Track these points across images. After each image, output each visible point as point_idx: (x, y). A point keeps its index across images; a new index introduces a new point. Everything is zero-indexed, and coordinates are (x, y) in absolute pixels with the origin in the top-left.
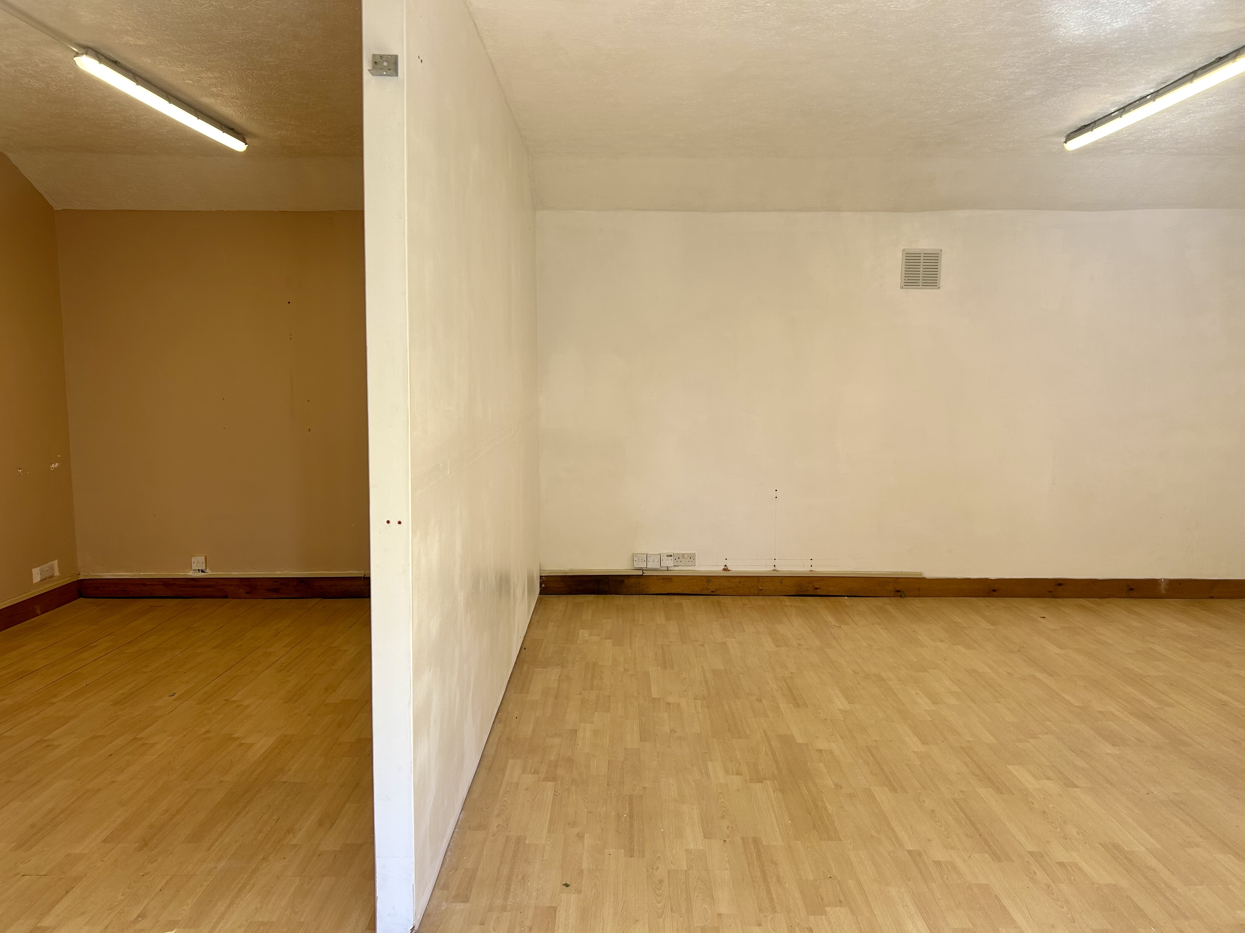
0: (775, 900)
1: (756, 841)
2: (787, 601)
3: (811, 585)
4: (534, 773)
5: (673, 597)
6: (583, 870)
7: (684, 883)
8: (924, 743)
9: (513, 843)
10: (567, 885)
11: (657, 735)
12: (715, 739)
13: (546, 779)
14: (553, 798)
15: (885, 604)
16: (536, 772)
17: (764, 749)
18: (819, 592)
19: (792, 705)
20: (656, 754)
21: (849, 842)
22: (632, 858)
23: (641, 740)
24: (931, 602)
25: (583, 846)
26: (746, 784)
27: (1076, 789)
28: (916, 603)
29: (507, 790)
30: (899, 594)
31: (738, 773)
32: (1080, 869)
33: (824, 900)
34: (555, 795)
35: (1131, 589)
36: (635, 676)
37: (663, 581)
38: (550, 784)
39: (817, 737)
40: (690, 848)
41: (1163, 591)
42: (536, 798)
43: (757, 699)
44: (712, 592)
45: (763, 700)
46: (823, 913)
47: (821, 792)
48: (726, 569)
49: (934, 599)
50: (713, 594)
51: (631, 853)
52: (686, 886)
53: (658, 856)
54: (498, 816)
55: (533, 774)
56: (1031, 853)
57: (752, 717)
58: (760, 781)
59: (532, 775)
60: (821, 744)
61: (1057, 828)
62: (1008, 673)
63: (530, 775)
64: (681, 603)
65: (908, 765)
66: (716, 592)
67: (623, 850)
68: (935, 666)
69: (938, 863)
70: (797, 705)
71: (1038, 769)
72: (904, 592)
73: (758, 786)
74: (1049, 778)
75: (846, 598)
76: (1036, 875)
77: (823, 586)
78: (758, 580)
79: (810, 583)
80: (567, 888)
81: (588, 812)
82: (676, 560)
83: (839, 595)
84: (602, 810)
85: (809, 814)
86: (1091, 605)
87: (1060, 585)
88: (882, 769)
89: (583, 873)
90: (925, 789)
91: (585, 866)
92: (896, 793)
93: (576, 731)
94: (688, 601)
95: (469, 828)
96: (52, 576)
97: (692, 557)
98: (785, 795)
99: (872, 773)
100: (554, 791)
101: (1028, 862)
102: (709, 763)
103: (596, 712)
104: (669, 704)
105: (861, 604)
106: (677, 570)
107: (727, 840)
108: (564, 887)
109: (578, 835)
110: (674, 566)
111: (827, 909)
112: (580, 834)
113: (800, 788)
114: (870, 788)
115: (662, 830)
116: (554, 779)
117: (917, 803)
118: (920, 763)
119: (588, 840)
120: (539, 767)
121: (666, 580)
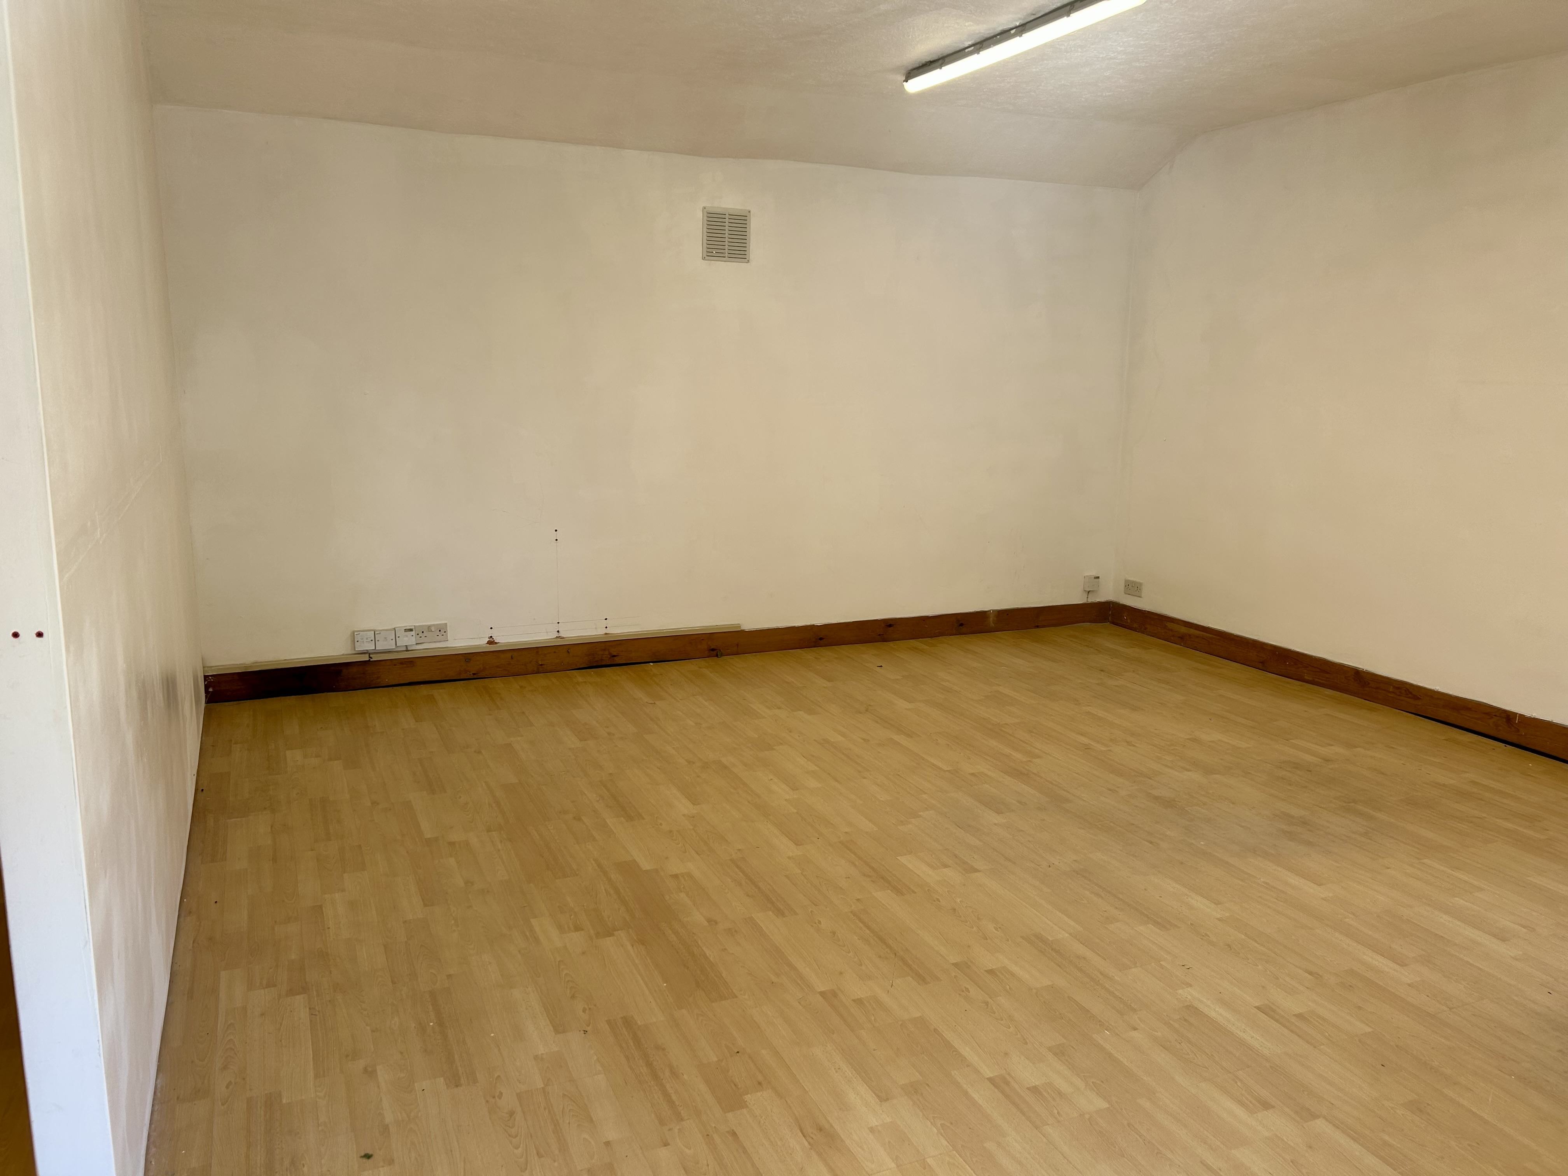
0: (677, 1103)
1: (628, 1022)
2: (579, 676)
3: (607, 653)
4: (268, 986)
5: (417, 687)
6: (388, 1125)
7: (545, 1109)
8: (798, 843)
9: (261, 1108)
10: (368, 1156)
11: (447, 893)
12: (531, 884)
13: (291, 993)
14: (311, 1021)
15: (700, 668)
16: (271, 984)
17: (603, 888)
18: (617, 660)
19: (622, 818)
20: (453, 922)
21: (746, 997)
22: (459, 1088)
23: (425, 905)
24: (754, 661)
25: (378, 1087)
26: (592, 942)
27: (977, 874)
28: (737, 663)
29: (229, 1023)
30: (715, 652)
31: (578, 928)
32: (1013, 975)
33: (739, 1087)
34: (312, 1014)
35: (962, 625)
36: (390, 809)
37: (401, 666)
38: (299, 1000)
39: (667, 858)
40: (540, 1053)
41: (992, 625)
42: (281, 1025)
43: (574, 818)
44: (474, 674)
45: (583, 818)
46: (743, 1105)
47: (693, 933)
48: (491, 642)
49: (755, 655)
50: (475, 677)
51: (455, 1081)
52: (549, 1112)
53: (496, 1076)
54: (225, 1068)
55: (267, 988)
56: (956, 965)
57: (574, 844)
58: (609, 933)
59: (266, 990)
60: (675, 866)
61: (973, 928)
62: (864, 739)
63: (262, 991)
64: (432, 695)
65: (786, 876)
66: (479, 675)
67: (442, 1079)
68: (782, 742)
69: (859, 1002)
70: (630, 818)
71: (932, 856)
72: (720, 651)
73: (608, 942)
74: (946, 866)
75: (652, 664)
76: (970, 992)
77: (622, 651)
78: (537, 652)
79: (605, 650)
80: (370, 1160)
81: (373, 1031)
82: (420, 635)
83: (642, 661)
84: (393, 1022)
85: (687, 969)
86: (925, 647)
87: (890, 626)
88: (759, 888)
89: (389, 1130)
90: (816, 905)
91: (389, 1118)
92: (784, 917)
93: (321, 907)
94: (441, 691)
95: (178, 1098)
97: (442, 630)
98: (648, 947)
99: (748, 895)
100: (310, 1009)
101: (955, 977)
102: (534, 922)
103: (344, 873)
104: (452, 844)
105: (673, 671)
106: (420, 650)
107: (589, 1029)
108: (365, 1160)
109: (365, 1070)
110: (417, 644)
111: (747, 1097)
112: (370, 1069)
113: (664, 933)
114: (752, 917)
115: (492, 1035)
116: (304, 990)
117: (812, 926)
118: (800, 872)
119: (383, 1075)
120: (275, 975)
121: (406, 664)
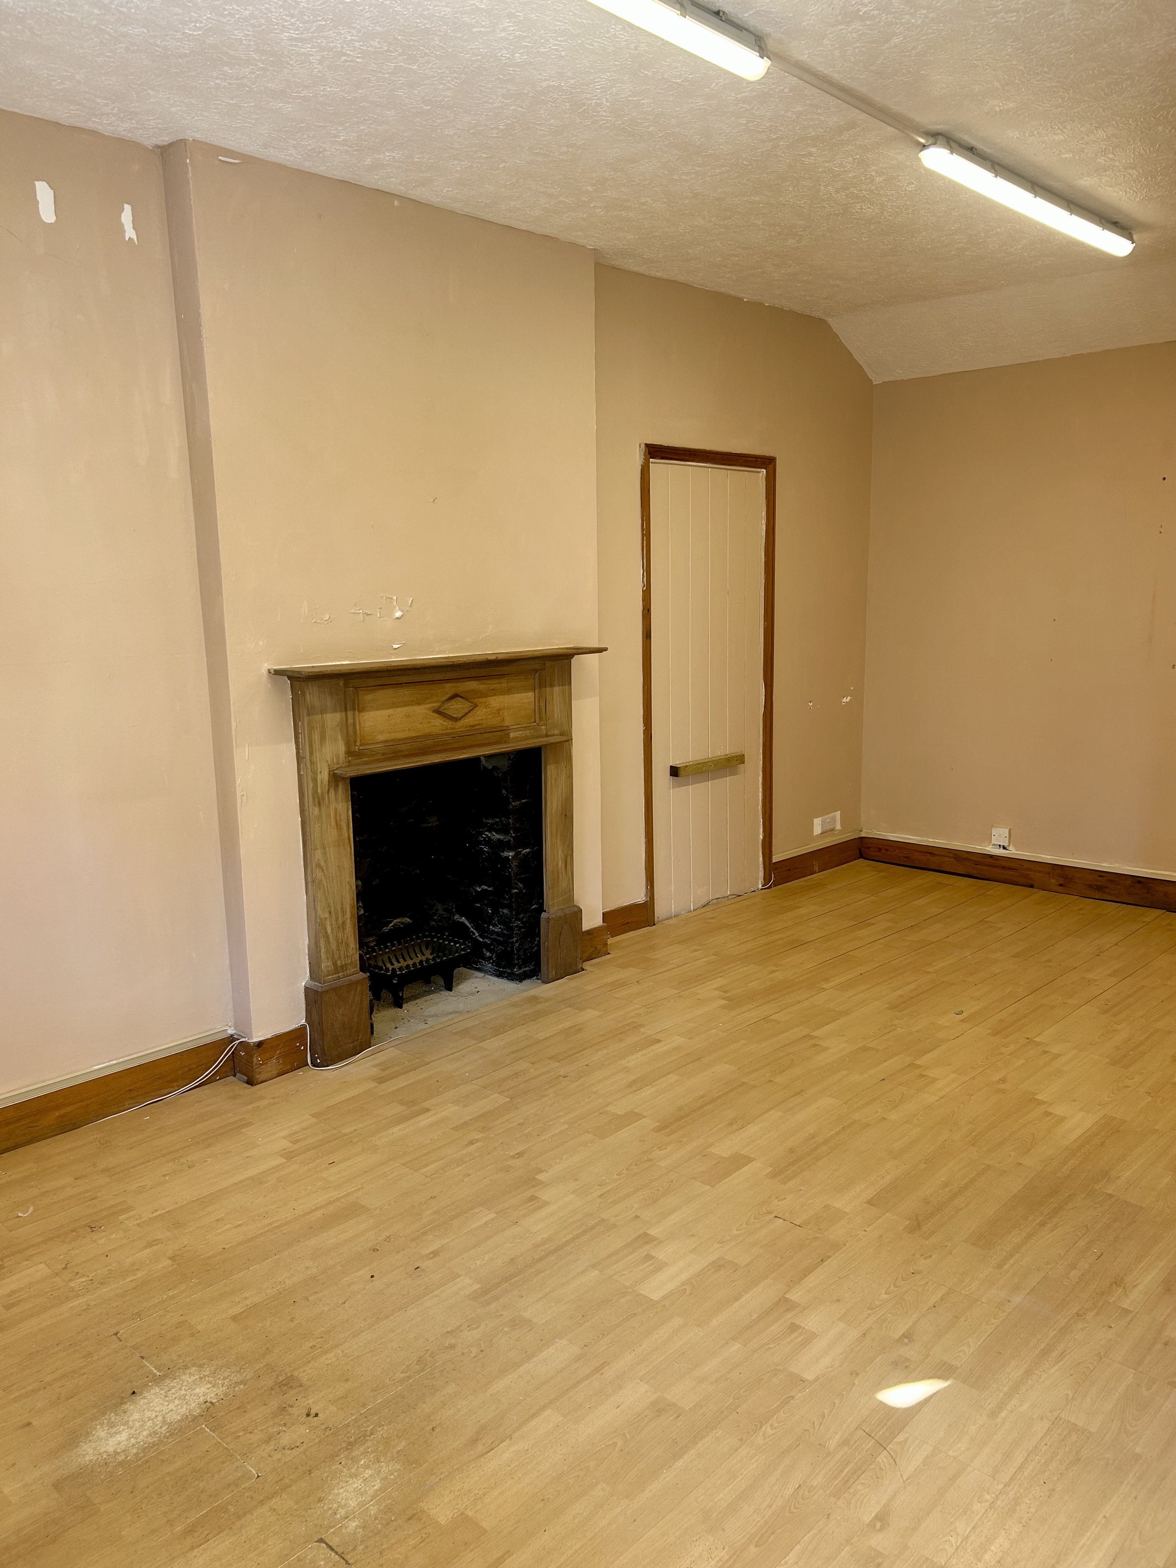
96: (833, 830)
